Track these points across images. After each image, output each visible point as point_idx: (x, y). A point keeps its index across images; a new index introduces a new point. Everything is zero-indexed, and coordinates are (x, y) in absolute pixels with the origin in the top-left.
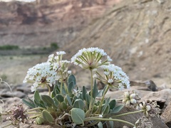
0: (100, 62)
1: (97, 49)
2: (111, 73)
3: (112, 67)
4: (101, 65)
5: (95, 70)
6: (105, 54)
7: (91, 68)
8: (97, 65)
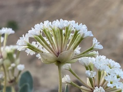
0: (78, 50)
1: (72, 24)
2: (100, 73)
3: (101, 61)
4: (80, 56)
5: (67, 66)
6: (88, 34)
7: (59, 62)
8: (72, 56)
